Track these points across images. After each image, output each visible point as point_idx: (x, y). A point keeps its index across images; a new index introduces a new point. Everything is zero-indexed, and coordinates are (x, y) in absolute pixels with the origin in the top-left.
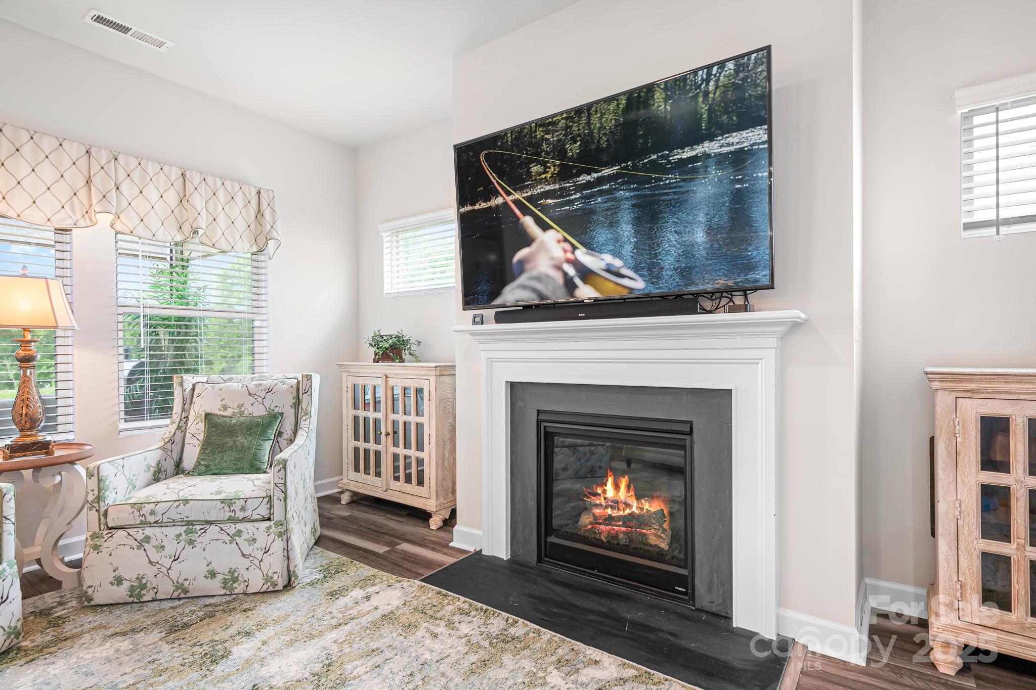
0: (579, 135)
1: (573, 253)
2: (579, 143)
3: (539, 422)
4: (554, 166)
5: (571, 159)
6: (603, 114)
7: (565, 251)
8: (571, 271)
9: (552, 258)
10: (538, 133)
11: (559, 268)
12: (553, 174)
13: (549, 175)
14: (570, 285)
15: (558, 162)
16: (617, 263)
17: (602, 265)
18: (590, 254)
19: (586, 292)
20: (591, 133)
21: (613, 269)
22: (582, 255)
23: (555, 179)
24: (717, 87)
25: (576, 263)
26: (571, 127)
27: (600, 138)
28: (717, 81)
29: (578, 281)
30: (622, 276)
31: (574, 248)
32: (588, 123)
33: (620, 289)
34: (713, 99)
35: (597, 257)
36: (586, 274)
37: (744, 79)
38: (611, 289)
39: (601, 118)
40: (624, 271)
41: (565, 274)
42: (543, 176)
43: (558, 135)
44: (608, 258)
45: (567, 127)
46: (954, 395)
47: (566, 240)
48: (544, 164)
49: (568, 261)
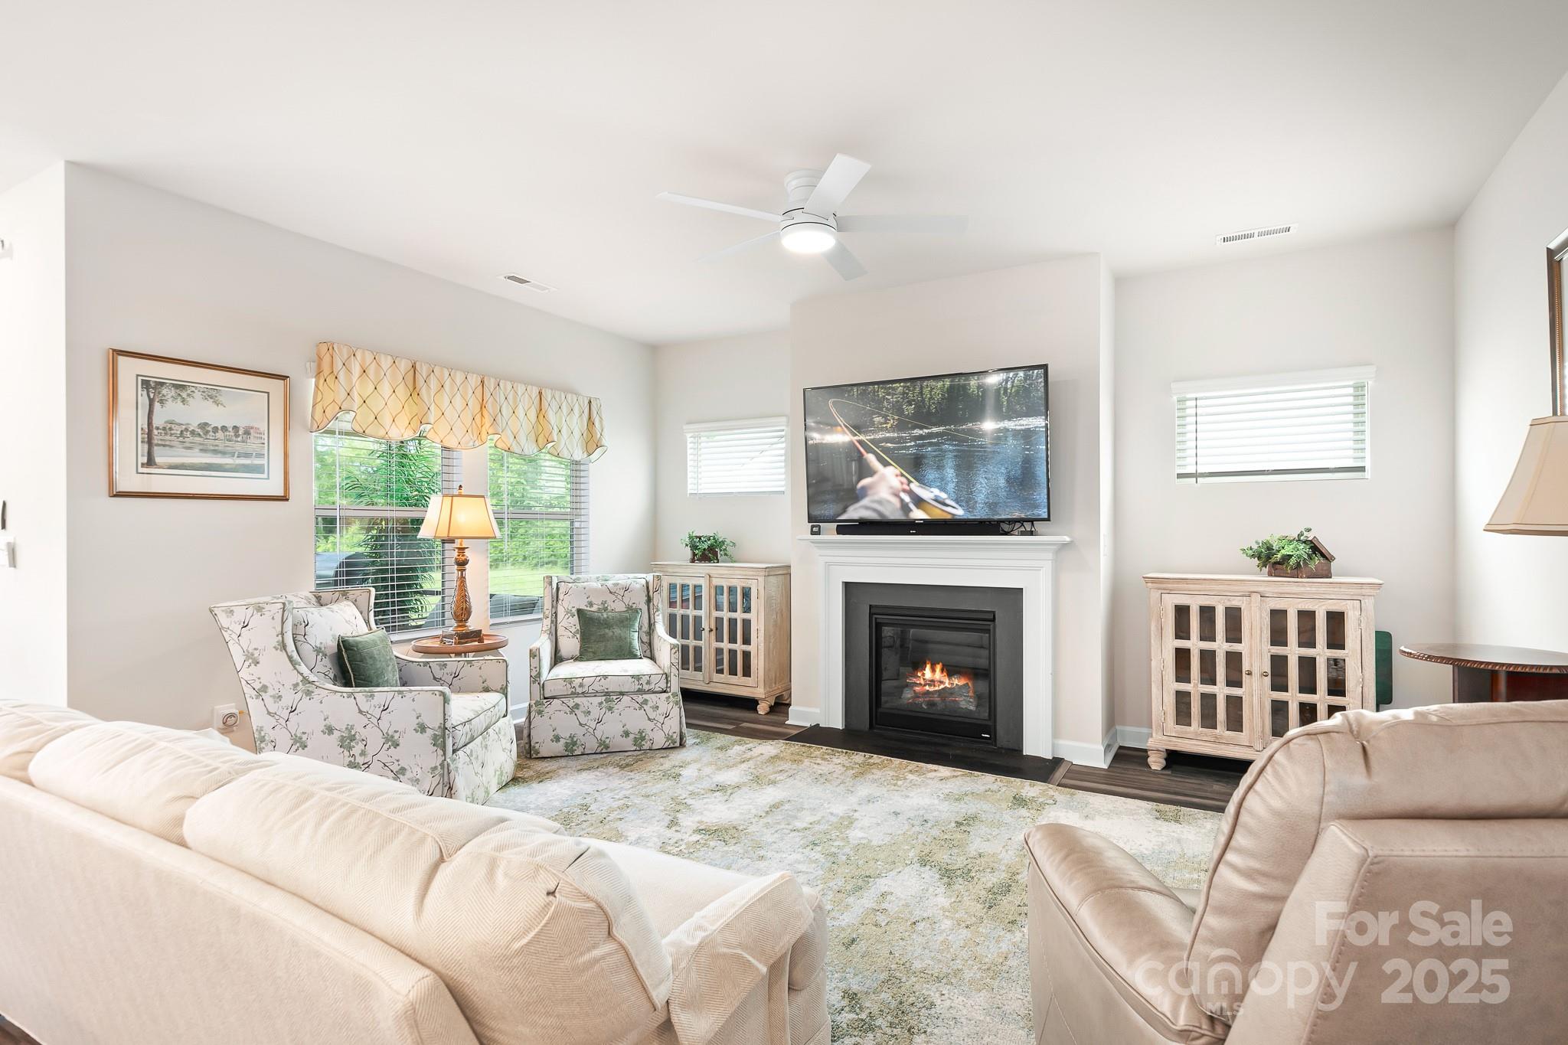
0: (914, 400)
1: (908, 485)
2: (913, 406)
3: (871, 615)
4: (894, 419)
5: (907, 416)
6: (932, 389)
7: (902, 483)
8: (907, 498)
9: (891, 488)
10: (880, 393)
11: (897, 495)
12: (892, 425)
13: (889, 426)
14: (905, 508)
15: (896, 417)
16: (943, 495)
17: (932, 496)
18: (922, 487)
19: (918, 514)
20: (923, 400)
21: (940, 499)
22: (915, 487)
23: (893, 429)
24: (1013, 386)
25: (910, 493)
26: (907, 394)
27: (930, 405)
28: (1013, 382)
29: (912, 506)
30: (948, 505)
31: (910, 482)
32: (921, 393)
33: (945, 514)
34: (1011, 393)
35: (928, 490)
36: (919, 502)
37: (1030, 385)
38: (938, 514)
39: (931, 391)
40: (948, 502)
41: (902, 500)
42: (885, 426)
43: (896, 398)
44: (936, 492)
45: (904, 393)
46: (1160, 592)
47: (902, 475)
48: (885, 417)
49: (904, 491)
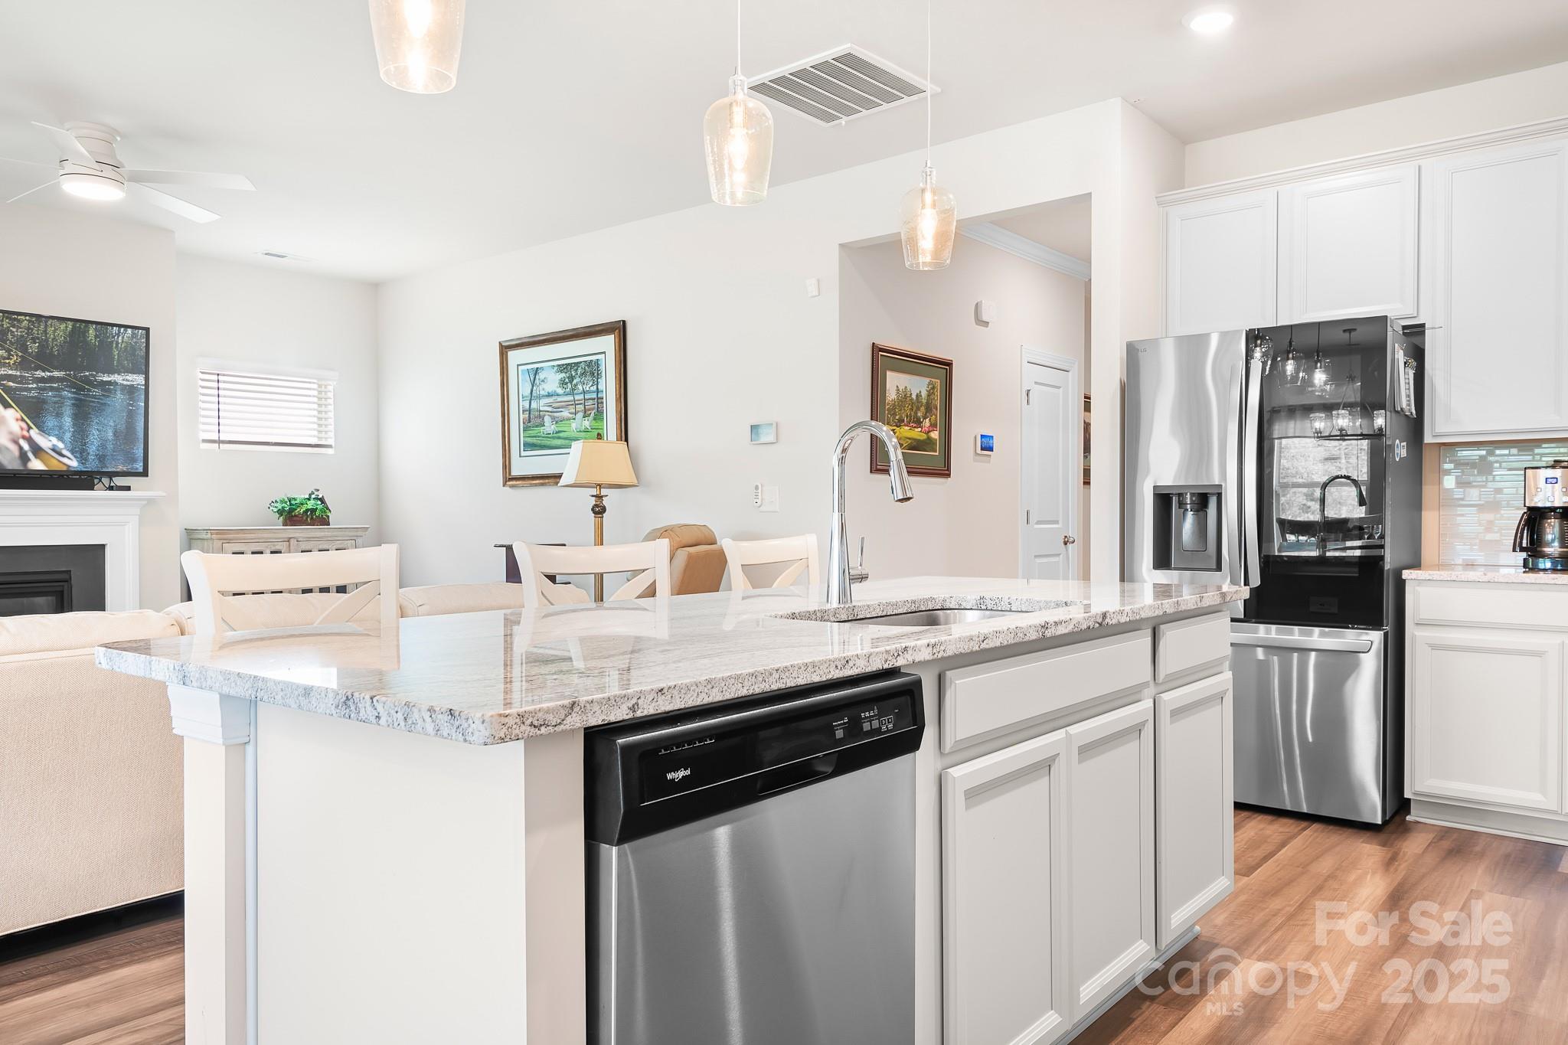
0: (38, 338)
1: (28, 431)
2: (37, 344)
4: (17, 355)
5: (30, 354)
6: (56, 330)
7: (22, 429)
8: (26, 446)
9: (11, 433)
10: (4, 323)
11: (16, 442)
12: (15, 362)
13: (12, 362)
14: (24, 457)
15: (20, 354)
16: (61, 445)
17: (50, 445)
18: (42, 435)
19: (36, 465)
20: (47, 340)
21: (58, 450)
22: (34, 433)
23: (16, 366)
24: (123, 342)
25: (29, 440)
26: (32, 330)
27: (53, 347)
28: (123, 338)
29: (30, 455)
31: (30, 428)
32: (45, 332)
34: (121, 348)
35: (47, 438)
36: (37, 450)
37: (135, 343)
39: (54, 331)
40: (65, 452)
41: (21, 448)
42: (7, 361)
43: (21, 332)
44: (54, 440)
45: (29, 328)
46: (222, 541)
47: (23, 420)
48: (9, 351)
49: (24, 437)
